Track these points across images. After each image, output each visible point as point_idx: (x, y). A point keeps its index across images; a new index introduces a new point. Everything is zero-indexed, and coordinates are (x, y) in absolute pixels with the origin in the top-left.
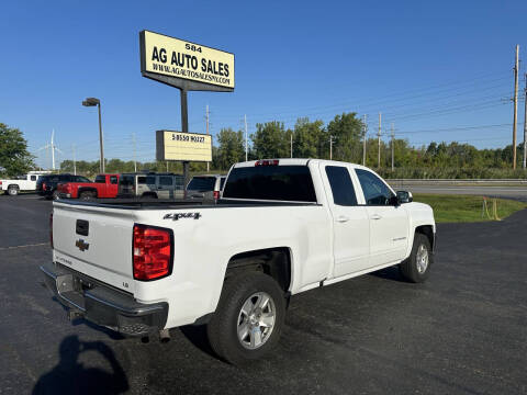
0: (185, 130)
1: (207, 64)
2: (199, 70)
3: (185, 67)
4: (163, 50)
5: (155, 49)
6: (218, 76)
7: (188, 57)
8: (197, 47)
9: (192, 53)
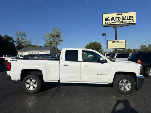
0: (116, 39)
1: (124, 18)
2: (121, 20)
3: (116, 21)
4: (108, 18)
5: (106, 18)
6: (129, 20)
7: (117, 17)
8: (120, 14)
9: (118, 16)
